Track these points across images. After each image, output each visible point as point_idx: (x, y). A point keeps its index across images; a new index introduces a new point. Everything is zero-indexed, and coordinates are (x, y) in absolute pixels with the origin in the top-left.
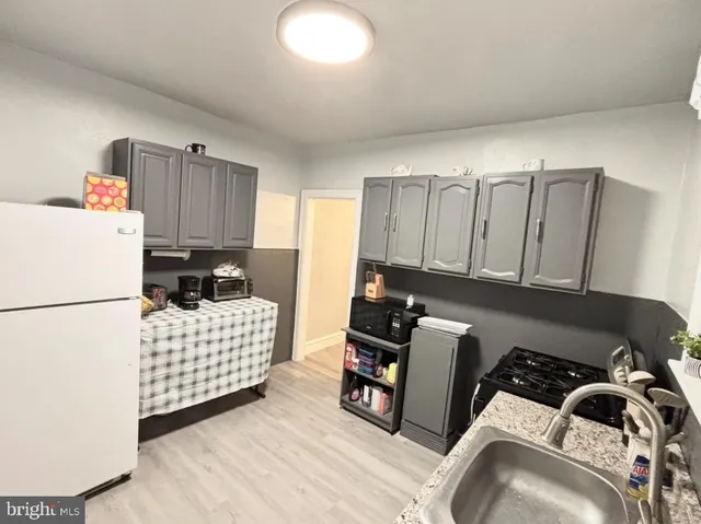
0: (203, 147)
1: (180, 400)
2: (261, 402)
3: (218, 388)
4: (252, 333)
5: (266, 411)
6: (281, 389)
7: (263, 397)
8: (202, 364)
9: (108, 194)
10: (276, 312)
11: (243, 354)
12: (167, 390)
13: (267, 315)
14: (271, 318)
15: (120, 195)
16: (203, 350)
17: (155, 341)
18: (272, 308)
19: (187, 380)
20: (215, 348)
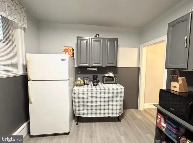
0: (99, 35)
1: (88, 114)
2: (118, 123)
3: (100, 114)
4: (113, 97)
5: (118, 129)
6: (129, 121)
7: (120, 122)
8: (94, 104)
9: (67, 51)
10: (123, 91)
11: (110, 104)
12: (83, 110)
13: (119, 91)
14: (121, 93)
15: (70, 51)
16: (94, 100)
17: (79, 94)
18: (121, 89)
19: (90, 108)
20: (98, 100)
